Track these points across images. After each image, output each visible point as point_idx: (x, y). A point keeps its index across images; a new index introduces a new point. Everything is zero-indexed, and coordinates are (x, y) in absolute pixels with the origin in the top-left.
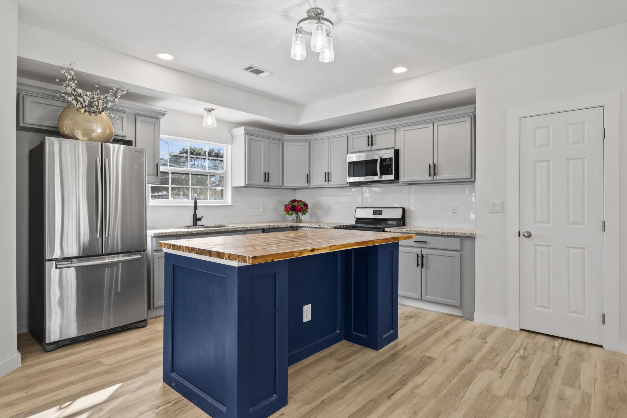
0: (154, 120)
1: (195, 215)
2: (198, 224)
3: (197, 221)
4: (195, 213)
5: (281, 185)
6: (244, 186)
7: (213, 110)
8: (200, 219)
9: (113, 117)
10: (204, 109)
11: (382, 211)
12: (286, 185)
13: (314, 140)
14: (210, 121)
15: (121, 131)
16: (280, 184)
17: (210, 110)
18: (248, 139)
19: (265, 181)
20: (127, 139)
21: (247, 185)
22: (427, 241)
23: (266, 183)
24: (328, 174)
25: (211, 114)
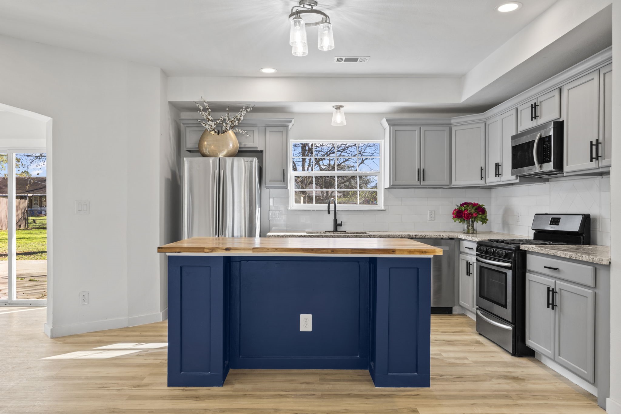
0: (281, 129)
1: (335, 220)
2: (338, 230)
3: (338, 227)
4: (336, 218)
5: (448, 183)
6: (388, 187)
7: (342, 106)
8: (341, 225)
9: (241, 132)
10: (333, 106)
11: (560, 219)
12: (454, 183)
13: (489, 118)
14: (339, 119)
15: (253, 144)
16: (446, 181)
17: (338, 108)
18: (393, 130)
19: (419, 179)
20: (259, 149)
21: (392, 185)
22: (560, 268)
23: (422, 183)
24: (498, 165)
25: (340, 111)
